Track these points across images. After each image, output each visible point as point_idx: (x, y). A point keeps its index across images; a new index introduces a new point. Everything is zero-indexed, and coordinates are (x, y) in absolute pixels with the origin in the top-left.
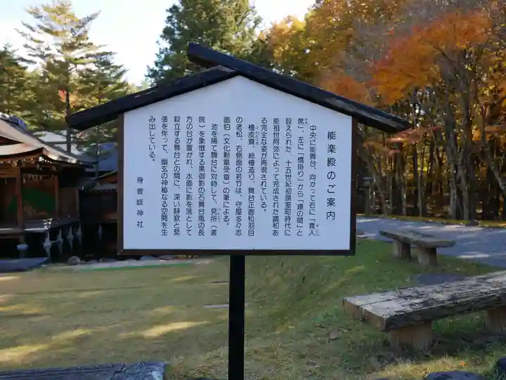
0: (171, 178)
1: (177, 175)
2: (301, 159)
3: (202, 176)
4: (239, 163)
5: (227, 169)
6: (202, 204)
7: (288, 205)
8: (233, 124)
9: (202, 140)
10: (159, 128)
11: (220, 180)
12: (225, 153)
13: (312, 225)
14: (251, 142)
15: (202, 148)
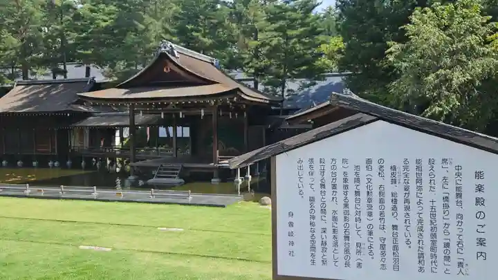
0: (318, 214)
1: (323, 211)
2: (446, 199)
3: (346, 213)
4: (382, 201)
5: (370, 207)
6: (347, 238)
7: (434, 242)
8: (375, 165)
9: (345, 180)
10: (307, 169)
11: (364, 216)
12: (368, 192)
13: (460, 264)
14: (394, 181)
15: (346, 187)
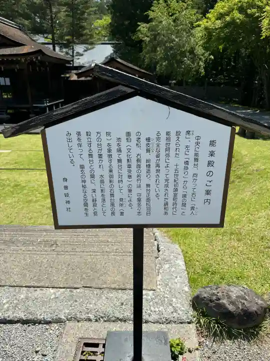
0: (88, 179)
1: (93, 176)
2: (187, 163)
3: (111, 176)
4: (139, 166)
5: (130, 171)
6: (112, 195)
7: (175, 195)
8: (134, 137)
9: (109, 151)
10: (75, 141)
11: (125, 178)
12: (128, 160)
13: (193, 208)
14: (148, 151)
15: (110, 156)
